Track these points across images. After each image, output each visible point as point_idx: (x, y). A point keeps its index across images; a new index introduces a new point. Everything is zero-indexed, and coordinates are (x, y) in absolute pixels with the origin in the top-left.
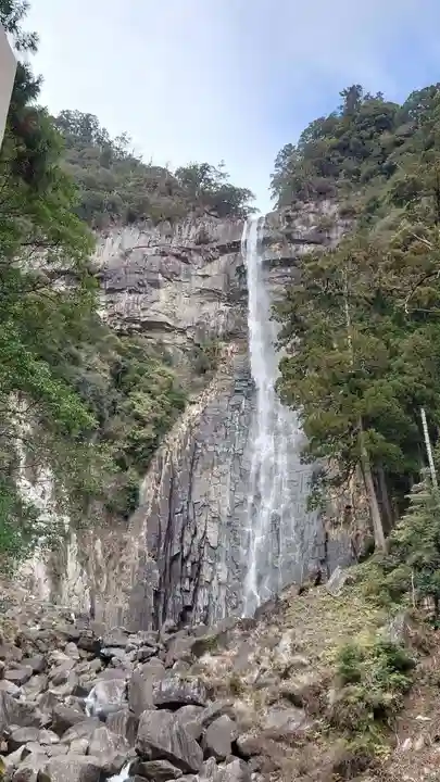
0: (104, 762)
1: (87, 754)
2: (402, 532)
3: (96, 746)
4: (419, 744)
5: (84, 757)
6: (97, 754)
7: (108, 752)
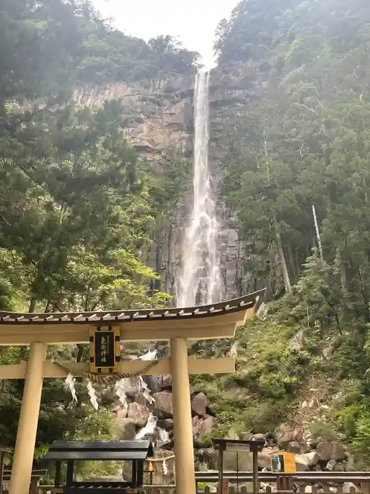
0: (137, 421)
1: (127, 416)
2: (300, 286)
3: (131, 412)
4: (311, 405)
5: (125, 419)
6: (132, 417)
7: (138, 416)
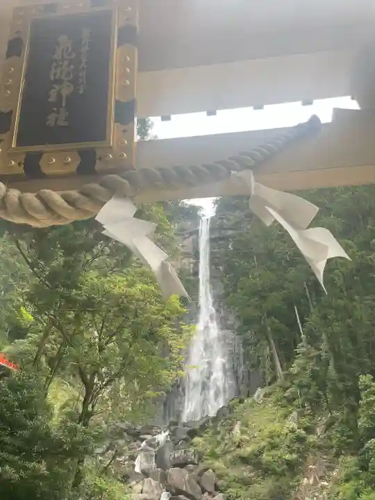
0: (151, 497)
1: (142, 492)
2: (295, 369)
3: (146, 488)
4: (311, 481)
5: (140, 495)
6: (147, 493)
7: (153, 491)
